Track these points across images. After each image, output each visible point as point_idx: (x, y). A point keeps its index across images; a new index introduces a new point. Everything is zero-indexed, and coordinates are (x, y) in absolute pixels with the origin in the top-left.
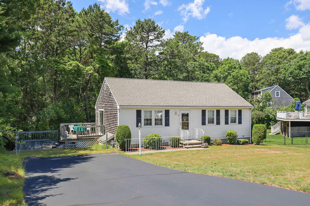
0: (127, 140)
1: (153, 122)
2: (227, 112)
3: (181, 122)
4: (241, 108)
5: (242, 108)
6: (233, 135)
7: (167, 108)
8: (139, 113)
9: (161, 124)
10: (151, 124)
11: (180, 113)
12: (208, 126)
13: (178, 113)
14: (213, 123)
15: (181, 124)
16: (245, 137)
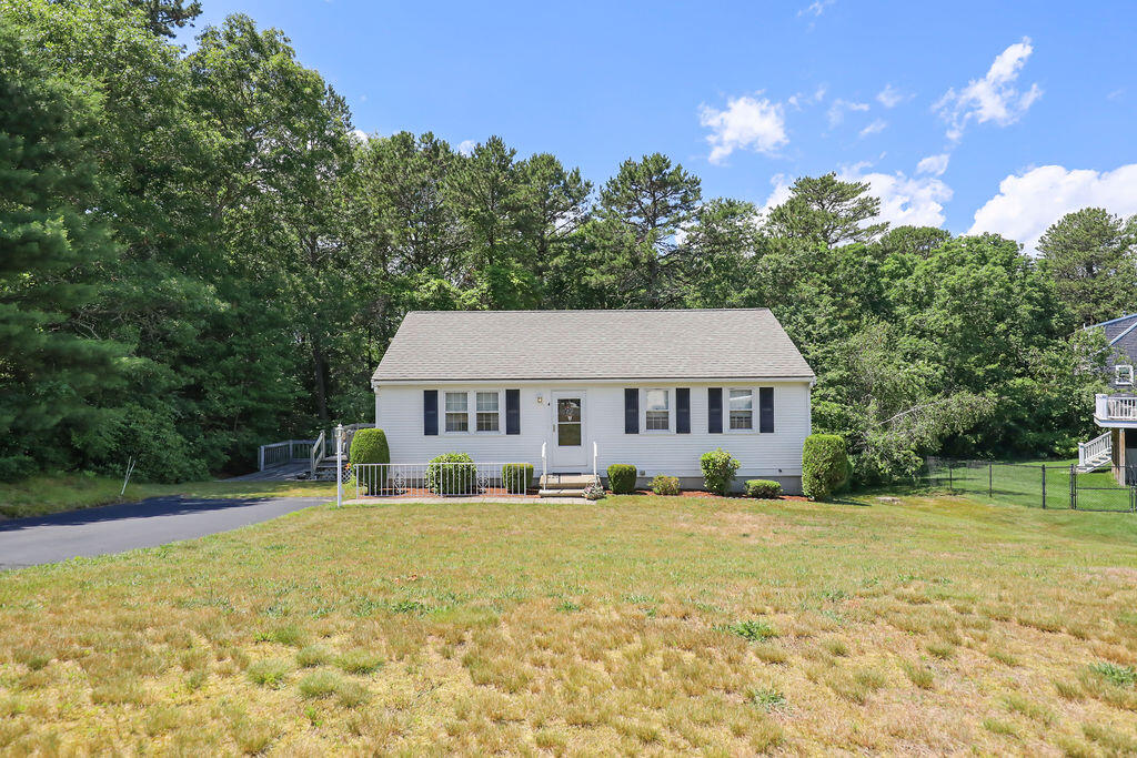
0: (361, 468)
1: (472, 422)
2: (715, 396)
3: (557, 423)
4: (770, 383)
5: (778, 383)
6: (714, 465)
7: (513, 386)
8: (430, 398)
9: (497, 429)
10: (464, 427)
11: (552, 398)
12: (645, 436)
13: (547, 397)
14: (665, 426)
15: (557, 430)
16: (785, 473)
